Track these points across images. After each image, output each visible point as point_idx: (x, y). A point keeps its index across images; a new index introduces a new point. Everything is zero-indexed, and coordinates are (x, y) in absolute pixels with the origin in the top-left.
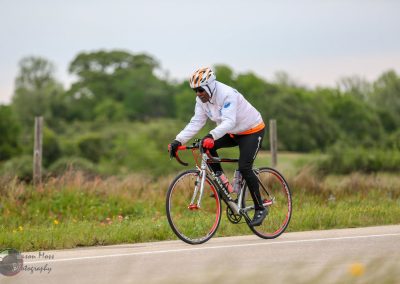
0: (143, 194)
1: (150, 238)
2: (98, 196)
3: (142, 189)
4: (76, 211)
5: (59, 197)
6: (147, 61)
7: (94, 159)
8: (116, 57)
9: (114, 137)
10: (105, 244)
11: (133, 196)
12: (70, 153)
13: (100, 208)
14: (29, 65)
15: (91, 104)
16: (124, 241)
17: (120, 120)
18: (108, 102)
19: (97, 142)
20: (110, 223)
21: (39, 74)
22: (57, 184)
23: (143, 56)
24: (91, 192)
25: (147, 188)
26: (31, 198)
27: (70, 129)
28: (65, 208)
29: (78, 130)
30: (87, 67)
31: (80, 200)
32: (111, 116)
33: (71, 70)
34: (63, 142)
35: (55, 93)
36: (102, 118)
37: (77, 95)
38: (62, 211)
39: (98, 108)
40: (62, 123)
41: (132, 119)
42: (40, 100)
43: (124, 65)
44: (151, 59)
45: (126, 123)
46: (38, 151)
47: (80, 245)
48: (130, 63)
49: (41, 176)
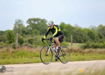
2: (30, 52)
4: (25, 55)
5: (21, 52)
6: (45, 21)
8: (37, 20)
9: (37, 38)
10: (31, 63)
11: (38, 52)
12: (26, 42)
13: (31, 55)
14: (17, 21)
15: (31, 31)
16: (35, 63)
17: (38, 34)
18: (36, 30)
19: (32, 39)
21: (20, 23)
22: (21, 49)
23: (44, 20)
24: (29, 51)
26: (15, 52)
27: (26, 36)
28: (23, 54)
29: (28, 37)
30: (31, 22)
31: (26, 53)
32: (36, 33)
33: (27, 23)
34: (24, 39)
35: (23, 28)
36: (34, 34)
37: (28, 29)
38: (22, 55)
39: (33, 31)
40: (24, 35)
41: (41, 34)
42: (19, 29)
43: (39, 22)
44: (45, 20)
45: (39, 35)
46: (17, 41)
47: (25, 63)
48: (41, 21)
49: (17, 47)
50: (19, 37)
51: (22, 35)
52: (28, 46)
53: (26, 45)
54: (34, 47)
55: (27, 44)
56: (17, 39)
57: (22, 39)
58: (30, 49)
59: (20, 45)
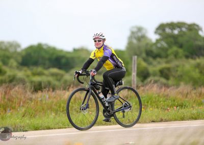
0: (188, 96)
1: (190, 119)
2: (164, 97)
3: (188, 93)
4: (154, 104)
5: (145, 97)
6: (196, 27)
7: (167, 78)
8: (179, 25)
9: (178, 66)
10: (166, 121)
11: (183, 97)
12: (155, 75)
13: (165, 102)
14: (135, 30)
15: (165, 50)
16: (176, 120)
17: (181, 58)
18: (175, 48)
19: (169, 69)
20: (170, 110)
21: (140, 34)
22: (143, 90)
23: (194, 24)
24: (161, 95)
25: (190, 92)
26: (130, 97)
27: (155, 63)
28: (148, 102)
29: (159, 63)
30: (164, 30)
31: (155, 98)
32: (176, 55)
33: (156, 33)
34: (151, 69)
35: (147, 44)
36: (172, 57)
37: (159, 45)
38: (146, 104)
39: (170, 52)
40: (151, 59)
41: (187, 57)
42: (139, 47)
43: (184, 29)
44: (198, 26)
45: (184, 59)
46: (134, 74)
47: (153, 121)
48: (186, 28)
49: (135, 86)
50: (139, 65)
51: (145, 60)
52: (159, 83)
53: (156, 82)
54: (174, 85)
55: (156, 78)
56: (136, 69)
57: (146, 69)
58: (163, 90)
59: (143, 81)
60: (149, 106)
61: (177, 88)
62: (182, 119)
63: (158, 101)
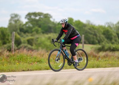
0: (44, 56)
1: (45, 69)
2: (30, 56)
3: (43, 54)
4: (24, 60)
5: (19, 56)
8: (40, 14)
9: (38, 38)
10: (31, 70)
11: (41, 56)
12: (24, 43)
13: (31, 59)
14: (13, 16)
15: (31, 28)
16: (36, 70)
17: (39, 33)
18: (37, 28)
19: (32, 39)
20: (33, 64)
21: (16, 19)
22: (18, 52)
24: (28, 55)
25: (45, 54)
26: (10, 56)
27: (25, 36)
28: (20, 59)
29: (27, 36)
30: (30, 17)
31: (25, 57)
32: (37, 31)
33: (26, 18)
34: (22, 40)
35: (20, 25)
36: (35, 33)
37: (27, 25)
38: (19, 60)
39: (33, 29)
40: (22, 34)
41: (43, 33)
42: (16, 26)
43: (42, 17)
44: (50, 15)
46: (13, 42)
47: (23, 71)
49: (14, 49)
50: (16, 36)
51: (19, 34)
52: (27, 48)
53: (25, 47)
54: (36, 49)
56: (14, 39)
57: (19, 39)
58: (30, 52)
59: (17, 46)
60: (21, 61)
61: (37, 51)
62: (40, 69)
63: (27, 58)
